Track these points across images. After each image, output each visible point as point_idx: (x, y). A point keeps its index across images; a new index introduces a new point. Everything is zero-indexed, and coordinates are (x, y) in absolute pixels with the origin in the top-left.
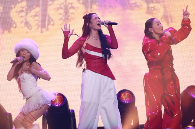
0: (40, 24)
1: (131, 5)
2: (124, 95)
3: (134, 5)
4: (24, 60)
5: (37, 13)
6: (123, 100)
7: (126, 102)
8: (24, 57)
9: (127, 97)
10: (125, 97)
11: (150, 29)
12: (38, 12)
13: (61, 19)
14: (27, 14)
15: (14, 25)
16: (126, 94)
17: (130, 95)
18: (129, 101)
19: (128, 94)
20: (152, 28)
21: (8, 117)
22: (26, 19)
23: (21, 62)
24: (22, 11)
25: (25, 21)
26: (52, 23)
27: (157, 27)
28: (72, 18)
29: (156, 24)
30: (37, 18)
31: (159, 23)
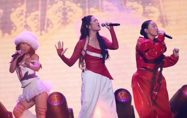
0: (39, 26)
1: (127, 8)
2: (120, 94)
3: (130, 8)
4: (25, 53)
5: (36, 15)
6: (120, 99)
7: (122, 101)
8: (25, 50)
9: (124, 96)
10: (121, 96)
11: (145, 30)
12: (38, 15)
13: (60, 21)
14: (26, 16)
15: (14, 28)
16: (123, 93)
17: (126, 94)
18: (126, 100)
19: (124, 93)
20: (147, 29)
21: (9, 115)
22: (25, 22)
23: (22, 55)
24: (22, 14)
25: (24, 24)
26: (51, 25)
27: (153, 28)
28: (70, 21)
29: (152, 26)
30: (36, 21)
31: (155, 25)
